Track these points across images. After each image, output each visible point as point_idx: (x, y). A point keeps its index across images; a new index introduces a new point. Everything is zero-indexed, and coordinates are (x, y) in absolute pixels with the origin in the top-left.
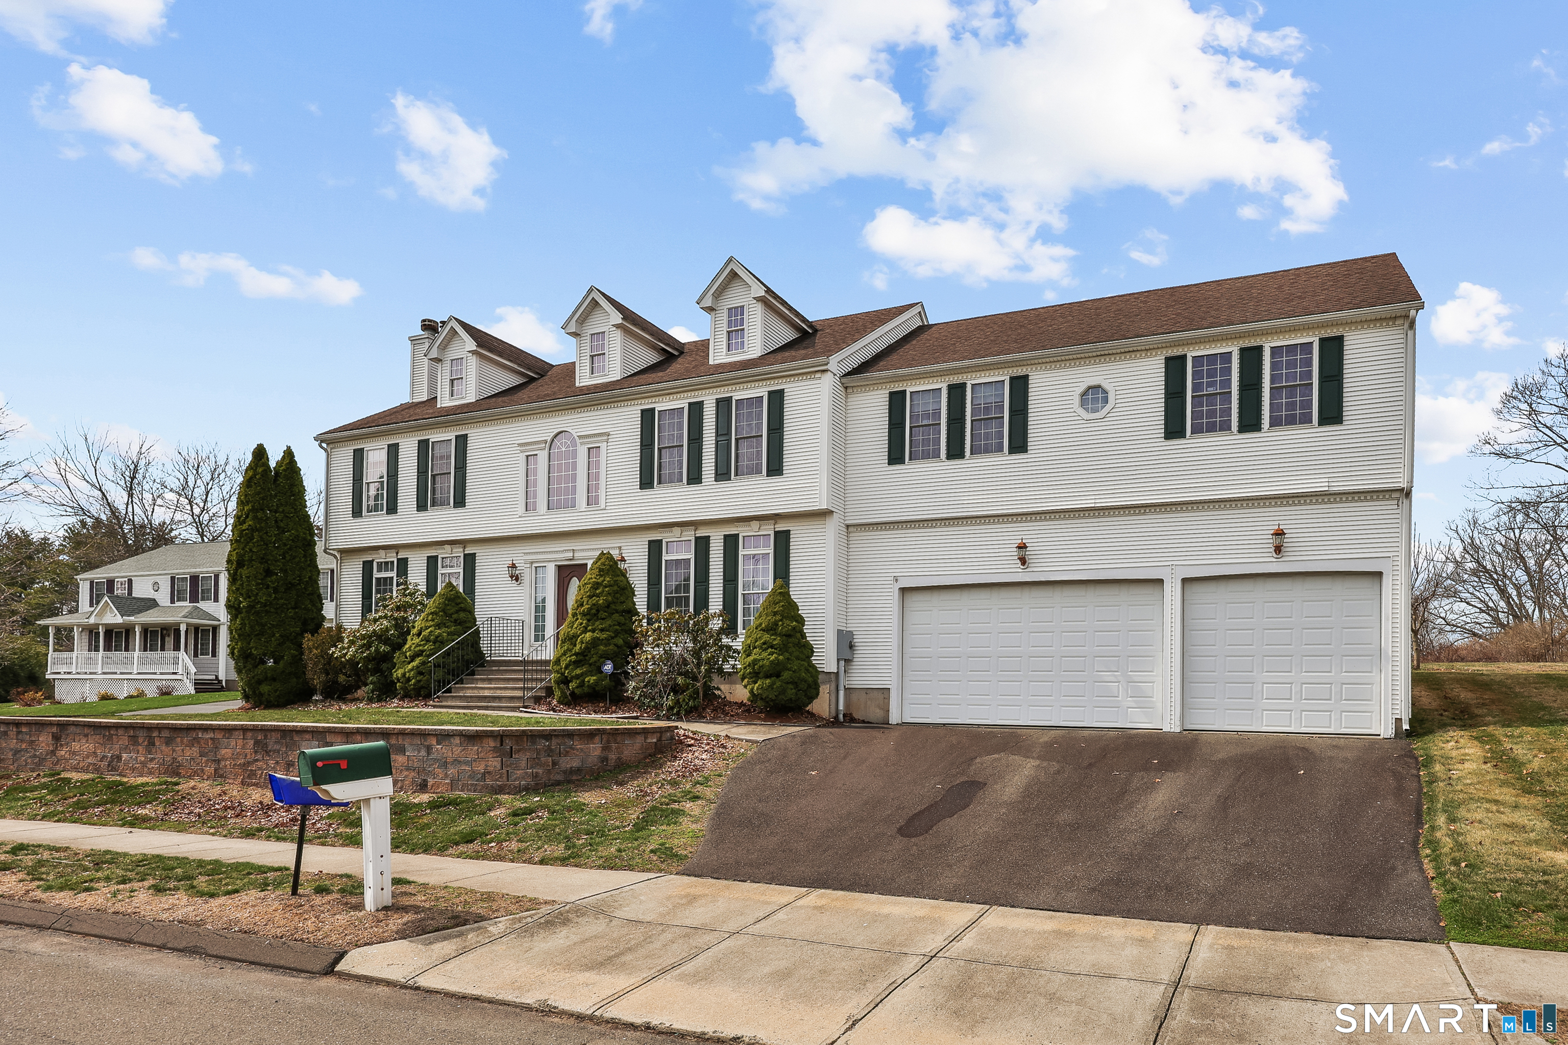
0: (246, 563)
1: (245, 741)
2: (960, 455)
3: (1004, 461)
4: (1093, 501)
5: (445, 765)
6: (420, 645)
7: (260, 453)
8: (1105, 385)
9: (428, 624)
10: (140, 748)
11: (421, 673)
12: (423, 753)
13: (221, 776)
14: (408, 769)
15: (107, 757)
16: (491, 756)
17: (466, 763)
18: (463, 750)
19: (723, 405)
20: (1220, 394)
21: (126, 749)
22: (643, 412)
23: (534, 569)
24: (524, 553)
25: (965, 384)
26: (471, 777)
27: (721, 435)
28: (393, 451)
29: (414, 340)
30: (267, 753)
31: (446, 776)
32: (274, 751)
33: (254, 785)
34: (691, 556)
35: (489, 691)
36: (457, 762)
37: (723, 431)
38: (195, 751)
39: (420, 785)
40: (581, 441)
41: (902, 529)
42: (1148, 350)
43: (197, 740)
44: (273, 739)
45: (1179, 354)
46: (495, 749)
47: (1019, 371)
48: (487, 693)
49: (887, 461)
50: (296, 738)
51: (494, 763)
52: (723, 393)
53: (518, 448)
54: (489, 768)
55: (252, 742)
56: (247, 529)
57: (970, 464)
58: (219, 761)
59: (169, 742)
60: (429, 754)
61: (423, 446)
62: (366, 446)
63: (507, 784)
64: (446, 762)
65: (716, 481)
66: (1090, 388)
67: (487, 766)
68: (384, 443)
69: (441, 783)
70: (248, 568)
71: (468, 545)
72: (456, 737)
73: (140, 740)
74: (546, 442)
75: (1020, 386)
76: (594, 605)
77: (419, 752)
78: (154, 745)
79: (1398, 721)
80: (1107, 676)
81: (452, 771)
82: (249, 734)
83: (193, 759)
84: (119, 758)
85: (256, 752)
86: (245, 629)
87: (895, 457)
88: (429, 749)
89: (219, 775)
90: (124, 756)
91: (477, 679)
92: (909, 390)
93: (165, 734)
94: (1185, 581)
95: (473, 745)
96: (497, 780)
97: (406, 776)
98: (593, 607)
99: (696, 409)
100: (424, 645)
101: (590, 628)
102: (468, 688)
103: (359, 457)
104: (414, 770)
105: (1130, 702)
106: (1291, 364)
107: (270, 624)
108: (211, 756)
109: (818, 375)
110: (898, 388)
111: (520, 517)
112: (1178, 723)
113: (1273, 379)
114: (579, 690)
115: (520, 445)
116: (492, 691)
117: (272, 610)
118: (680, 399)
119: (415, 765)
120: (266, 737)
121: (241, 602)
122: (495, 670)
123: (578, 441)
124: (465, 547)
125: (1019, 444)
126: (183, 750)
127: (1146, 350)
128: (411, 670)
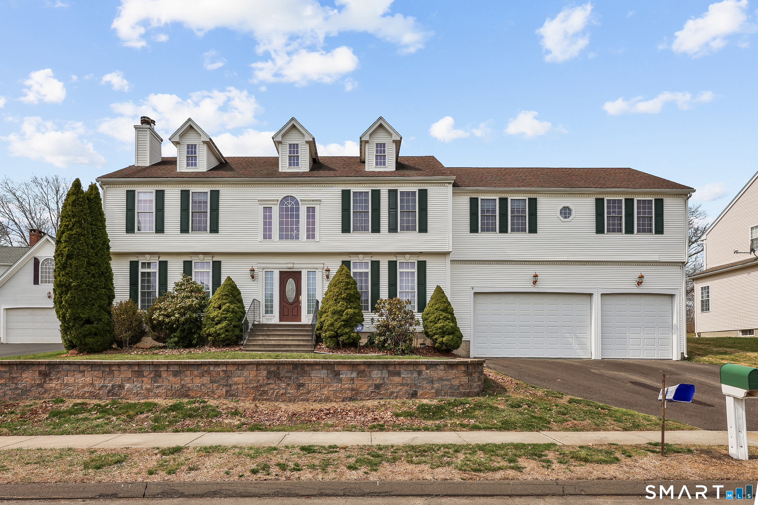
0: (74, 256)
1: (258, 372)
2: (506, 231)
3: (526, 236)
4: (567, 258)
5: (432, 382)
6: (224, 314)
7: (77, 184)
8: (571, 207)
9: (225, 301)
10: (145, 379)
11: (227, 331)
12: (415, 375)
13: (233, 395)
14: (402, 385)
15: (107, 387)
16: (462, 376)
17: (447, 380)
18: (445, 373)
19: (393, 193)
20: (617, 216)
21: (128, 380)
22: (343, 191)
23: (264, 272)
24: (257, 263)
25: (507, 198)
26: (450, 388)
27: (391, 209)
28: (160, 195)
29: (136, 127)
30: (279, 379)
31: (433, 388)
32: (286, 377)
33: (265, 400)
34: (369, 270)
35: (274, 342)
36: (440, 379)
37: (393, 207)
38: (206, 379)
39: (412, 394)
40: (302, 203)
41: (476, 264)
42: (589, 194)
43: (208, 372)
44: (285, 370)
45: (601, 197)
46: (465, 372)
47: (533, 196)
48: (273, 343)
49: (469, 231)
50: (307, 368)
51: (465, 379)
52: (392, 187)
53: (258, 202)
54: (461, 382)
55: (265, 372)
56: (75, 234)
57: (510, 236)
58: (231, 385)
59: (176, 374)
60: (419, 375)
61: (185, 195)
62: (138, 189)
63: (471, 391)
64: (432, 380)
65: (389, 232)
66: (564, 207)
67: (460, 381)
68: (153, 189)
69: (428, 392)
70: (76, 260)
71: (215, 256)
72: (441, 366)
73: (145, 374)
74: (278, 201)
75: (533, 203)
76: (348, 294)
77: (412, 374)
78: (160, 376)
79: (682, 353)
80: (567, 335)
81: (436, 385)
82: (262, 367)
83: (203, 385)
84: (121, 387)
85: (268, 378)
86: (74, 300)
87: (474, 229)
88: (420, 373)
89: (229, 394)
90: (127, 386)
91: (258, 335)
92: (480, 198)
93: (176, 368)
94: (602, 295)
95: (452, 370)
96: (466, 389)
97: (401, 389)
98: (348, 295)
99: (376, 194)
100: (226, 314)
101: (349, 306)
102: (259, 340)
103: (131, 196)
104: (407, 385)
105: (577, 346)
106: (644, 208)
107: (91, 298)
108: (223, 382)
109: (446, 185)
110: (474, 196)
111: (260, 242)
112: (601, 355)
113: (638, 213)
114: (348, 340)
115: (259, 201)
116: (277, 342)
117: (92, 289)
118: (368, 187)
119: (409, 382)
120: (278, 368)
121: (71, 283)
122: (266, 330)
123: (300, 203)
124: (213, 257)
125: (533, 229)
126: (192, 379)
127: (588, 194)
128: (221, 329)
